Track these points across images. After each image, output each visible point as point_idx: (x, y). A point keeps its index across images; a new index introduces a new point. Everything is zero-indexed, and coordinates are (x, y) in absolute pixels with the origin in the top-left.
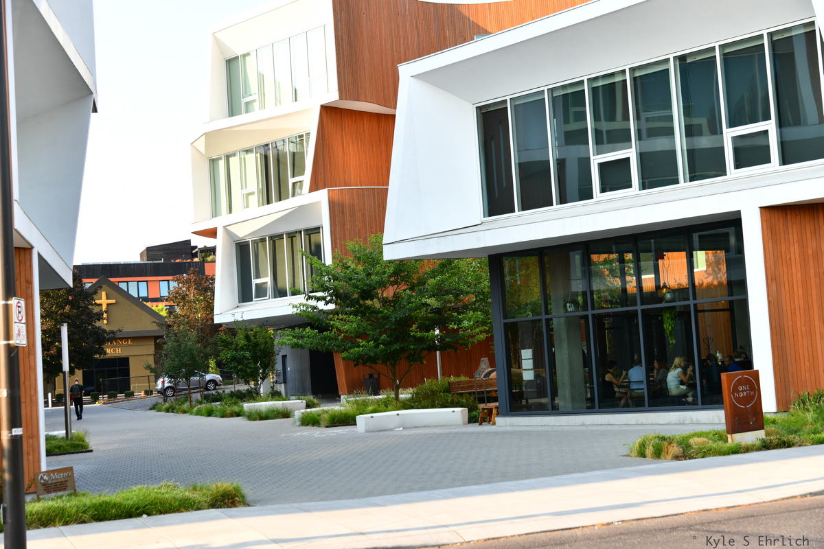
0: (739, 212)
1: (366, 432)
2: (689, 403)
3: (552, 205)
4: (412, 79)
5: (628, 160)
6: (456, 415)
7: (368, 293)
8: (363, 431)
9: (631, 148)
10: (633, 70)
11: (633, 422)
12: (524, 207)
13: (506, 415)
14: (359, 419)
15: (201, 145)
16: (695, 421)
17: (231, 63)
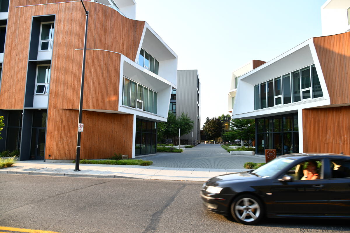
0: (297, 110)
3: (267, 107)
4: (240, 80)
5: (281, 97)
6: (251, 153)
9: (282, 94)
10: (283, 76)
12: (261, 108)
13: (257, 154)
14: (231, 151)
15: (230, 94)
17: (236, 78)
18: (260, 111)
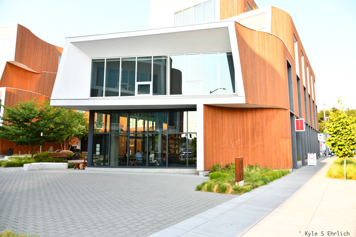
0: (196, 105)
1: (28, 170)
2: (157, 166)
3: (118, 96)
4: (71, 43)
5: (149, 85)
6: (65, 165)
7: (27, 120)
8: (27, 170)
9: (151, 81)
10: (154, 57)
11: (142, 171)
12: (106, 95)
13: (90, 166)
14: (25, 165)
16: (165, 172)
18: (104, 99)
